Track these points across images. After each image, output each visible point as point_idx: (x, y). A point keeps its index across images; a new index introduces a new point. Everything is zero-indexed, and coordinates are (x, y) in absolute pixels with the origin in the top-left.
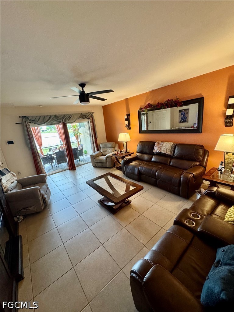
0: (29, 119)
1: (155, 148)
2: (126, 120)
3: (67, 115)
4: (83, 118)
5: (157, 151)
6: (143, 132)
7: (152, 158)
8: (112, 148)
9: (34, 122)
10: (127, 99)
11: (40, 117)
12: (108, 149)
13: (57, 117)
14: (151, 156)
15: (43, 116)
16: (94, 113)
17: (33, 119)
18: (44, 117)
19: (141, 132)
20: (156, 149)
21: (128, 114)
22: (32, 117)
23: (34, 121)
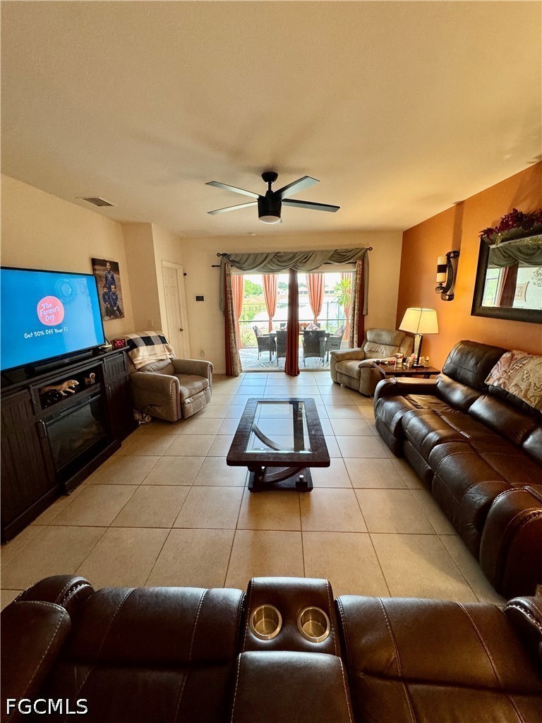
0: (231, 259)
1: (496, 371)
2: (441, 269)
3: (302, 252)
4: (340, 262)
5: (495, 384)
6: (481, 311)
7: (472, 401)
8: (393, 348)
9: (237, 265)
10: (460, 204)
11: (249, 255)
12: (382, 347)
13: (281, 257)
14: (475, 394)
15: (254, 254)
16: (371, 249)
17: (237, 260)
18: (256, 255)
19: (477, 311)
20: (495, 378)
21: (456, 250)
22: (236, 255)
23: (238, 263)
